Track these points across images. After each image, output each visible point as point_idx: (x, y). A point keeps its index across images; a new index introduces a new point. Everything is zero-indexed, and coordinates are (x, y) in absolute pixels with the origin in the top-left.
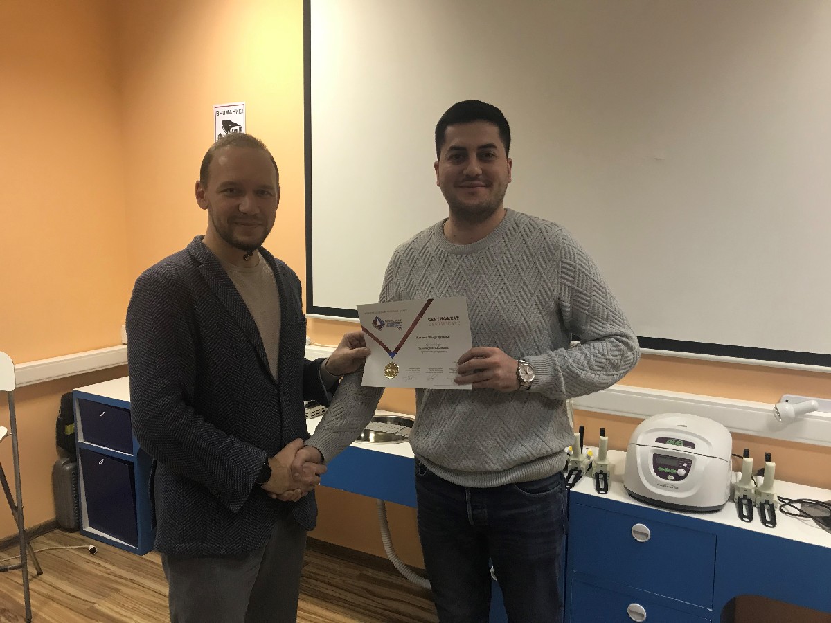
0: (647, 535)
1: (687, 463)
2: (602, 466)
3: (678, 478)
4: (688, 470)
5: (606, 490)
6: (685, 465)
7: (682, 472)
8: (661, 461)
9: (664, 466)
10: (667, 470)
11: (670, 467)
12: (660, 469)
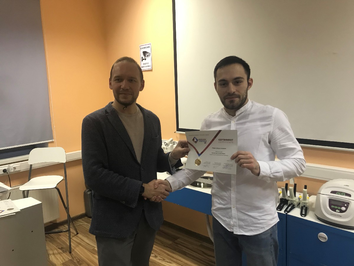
2: (305, 203)
3: (341, 211)
4: (347, 208)
6: (346, 205)
8: (332, 202)
9: (335, 205)
11: (338, 206)
12: (332, 206)
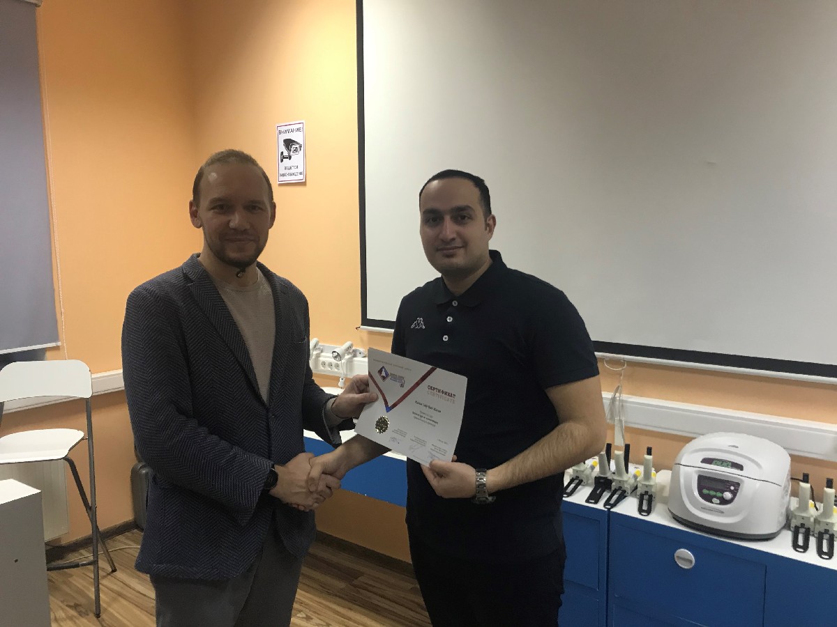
0: (690, 561)
1: (734, 486)
2: (647, 486)
3: (724, 502)
4: (734, 493)
5: (649, 512)
6: (732, 488)
7: (728, 495)
8: (705, 483)
9: (709, 489)
10: (712, 493)
11: (716, 491)
12: (705, 491)
